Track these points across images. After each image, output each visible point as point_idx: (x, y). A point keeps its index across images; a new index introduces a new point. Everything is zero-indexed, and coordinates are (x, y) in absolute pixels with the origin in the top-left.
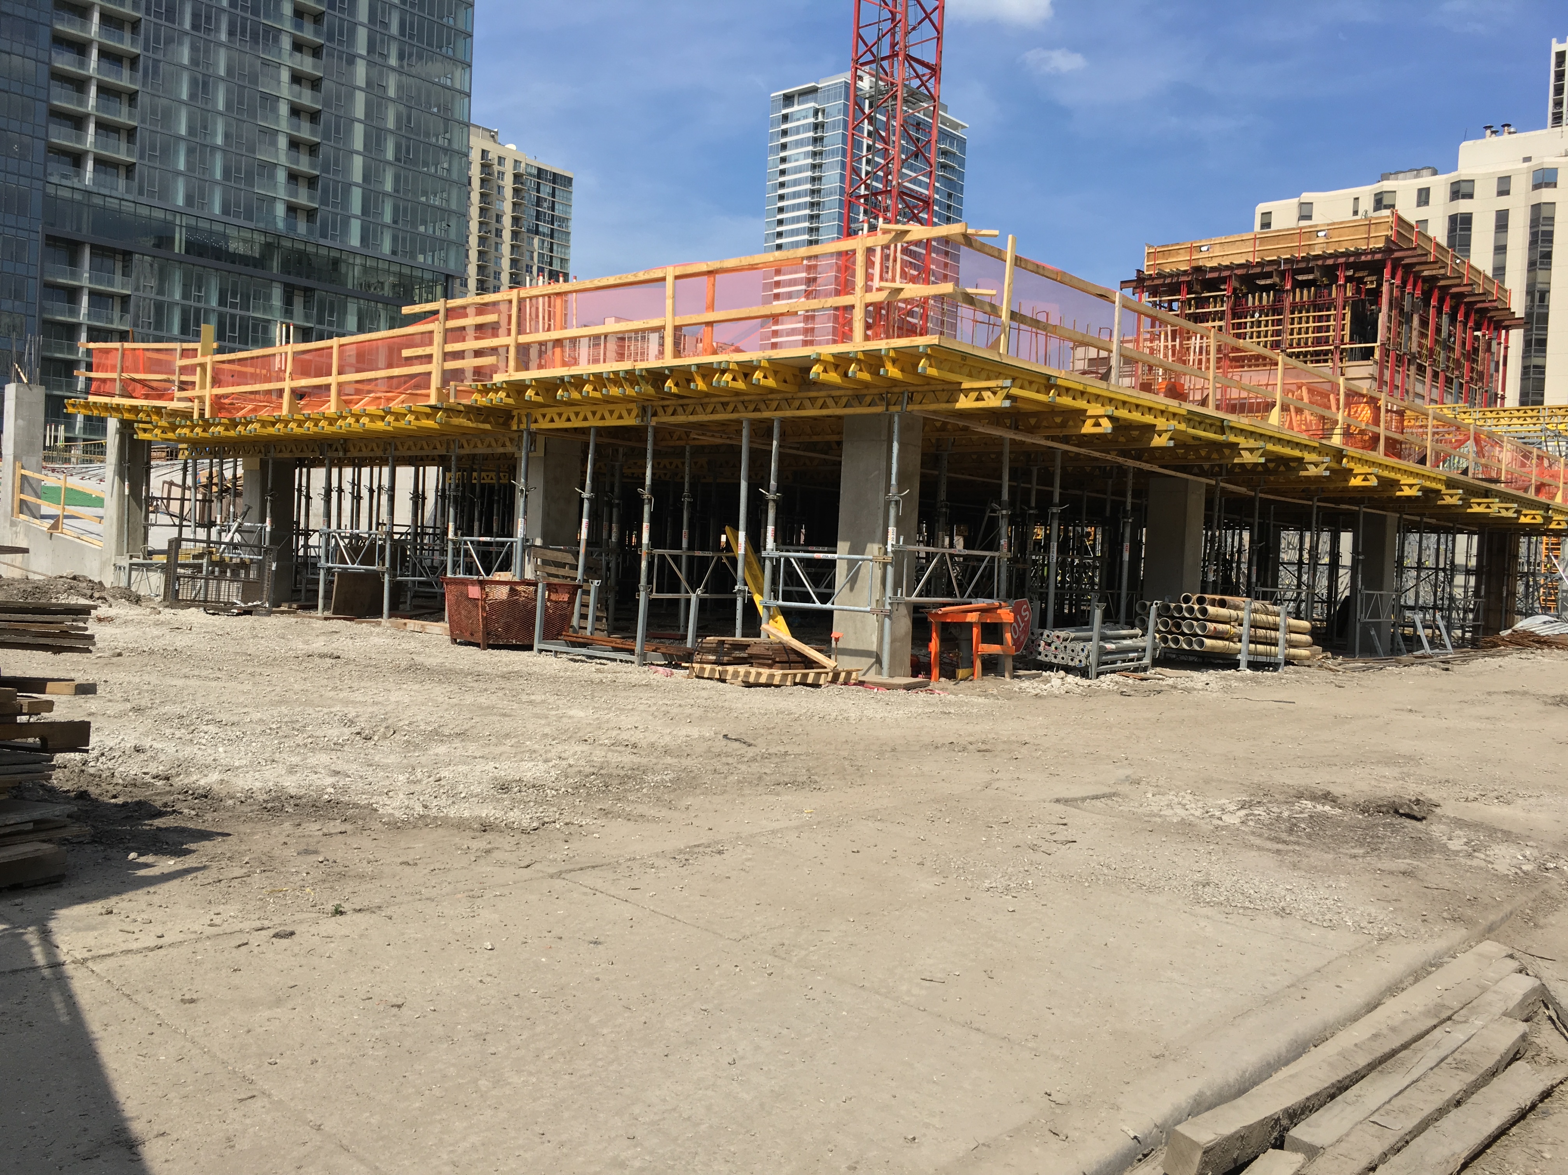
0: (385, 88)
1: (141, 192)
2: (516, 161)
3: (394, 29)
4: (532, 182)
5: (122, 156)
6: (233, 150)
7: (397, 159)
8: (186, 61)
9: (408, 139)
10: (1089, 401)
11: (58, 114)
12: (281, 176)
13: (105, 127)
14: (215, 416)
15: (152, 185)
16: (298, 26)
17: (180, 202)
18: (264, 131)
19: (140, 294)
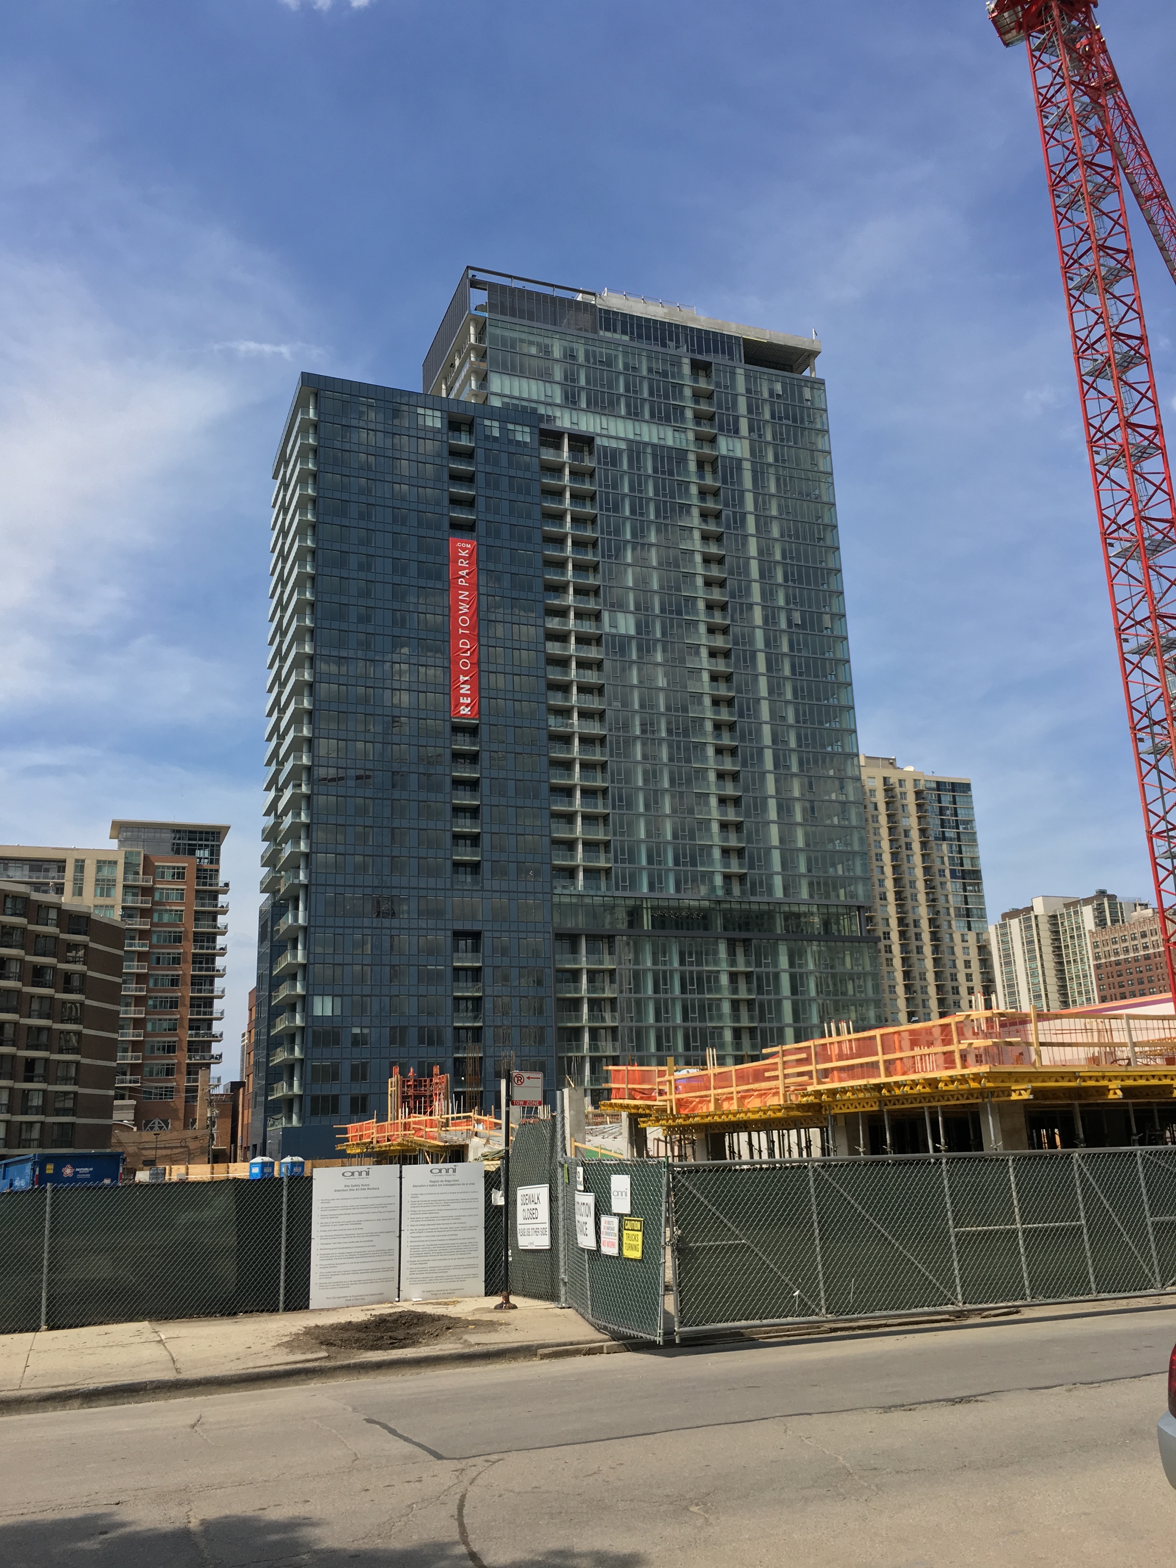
0: (788, 767)
1: (617, 888)
2: (915, 780)
3: (791, 720)
4: (932, 796)
5: (602, 864)
6: (680, 841)
7: (805, 819)
8: (640, 783)
9: (812, 802)
10: (1110, 1080)
11: (557, 842)
12: (717, 854)
13: (589, 845)
14: (678, 1112)
15: (624, 881)
16: (718, 736)
17: (645, 889)
18: (700, 822)
19: (623, 966)
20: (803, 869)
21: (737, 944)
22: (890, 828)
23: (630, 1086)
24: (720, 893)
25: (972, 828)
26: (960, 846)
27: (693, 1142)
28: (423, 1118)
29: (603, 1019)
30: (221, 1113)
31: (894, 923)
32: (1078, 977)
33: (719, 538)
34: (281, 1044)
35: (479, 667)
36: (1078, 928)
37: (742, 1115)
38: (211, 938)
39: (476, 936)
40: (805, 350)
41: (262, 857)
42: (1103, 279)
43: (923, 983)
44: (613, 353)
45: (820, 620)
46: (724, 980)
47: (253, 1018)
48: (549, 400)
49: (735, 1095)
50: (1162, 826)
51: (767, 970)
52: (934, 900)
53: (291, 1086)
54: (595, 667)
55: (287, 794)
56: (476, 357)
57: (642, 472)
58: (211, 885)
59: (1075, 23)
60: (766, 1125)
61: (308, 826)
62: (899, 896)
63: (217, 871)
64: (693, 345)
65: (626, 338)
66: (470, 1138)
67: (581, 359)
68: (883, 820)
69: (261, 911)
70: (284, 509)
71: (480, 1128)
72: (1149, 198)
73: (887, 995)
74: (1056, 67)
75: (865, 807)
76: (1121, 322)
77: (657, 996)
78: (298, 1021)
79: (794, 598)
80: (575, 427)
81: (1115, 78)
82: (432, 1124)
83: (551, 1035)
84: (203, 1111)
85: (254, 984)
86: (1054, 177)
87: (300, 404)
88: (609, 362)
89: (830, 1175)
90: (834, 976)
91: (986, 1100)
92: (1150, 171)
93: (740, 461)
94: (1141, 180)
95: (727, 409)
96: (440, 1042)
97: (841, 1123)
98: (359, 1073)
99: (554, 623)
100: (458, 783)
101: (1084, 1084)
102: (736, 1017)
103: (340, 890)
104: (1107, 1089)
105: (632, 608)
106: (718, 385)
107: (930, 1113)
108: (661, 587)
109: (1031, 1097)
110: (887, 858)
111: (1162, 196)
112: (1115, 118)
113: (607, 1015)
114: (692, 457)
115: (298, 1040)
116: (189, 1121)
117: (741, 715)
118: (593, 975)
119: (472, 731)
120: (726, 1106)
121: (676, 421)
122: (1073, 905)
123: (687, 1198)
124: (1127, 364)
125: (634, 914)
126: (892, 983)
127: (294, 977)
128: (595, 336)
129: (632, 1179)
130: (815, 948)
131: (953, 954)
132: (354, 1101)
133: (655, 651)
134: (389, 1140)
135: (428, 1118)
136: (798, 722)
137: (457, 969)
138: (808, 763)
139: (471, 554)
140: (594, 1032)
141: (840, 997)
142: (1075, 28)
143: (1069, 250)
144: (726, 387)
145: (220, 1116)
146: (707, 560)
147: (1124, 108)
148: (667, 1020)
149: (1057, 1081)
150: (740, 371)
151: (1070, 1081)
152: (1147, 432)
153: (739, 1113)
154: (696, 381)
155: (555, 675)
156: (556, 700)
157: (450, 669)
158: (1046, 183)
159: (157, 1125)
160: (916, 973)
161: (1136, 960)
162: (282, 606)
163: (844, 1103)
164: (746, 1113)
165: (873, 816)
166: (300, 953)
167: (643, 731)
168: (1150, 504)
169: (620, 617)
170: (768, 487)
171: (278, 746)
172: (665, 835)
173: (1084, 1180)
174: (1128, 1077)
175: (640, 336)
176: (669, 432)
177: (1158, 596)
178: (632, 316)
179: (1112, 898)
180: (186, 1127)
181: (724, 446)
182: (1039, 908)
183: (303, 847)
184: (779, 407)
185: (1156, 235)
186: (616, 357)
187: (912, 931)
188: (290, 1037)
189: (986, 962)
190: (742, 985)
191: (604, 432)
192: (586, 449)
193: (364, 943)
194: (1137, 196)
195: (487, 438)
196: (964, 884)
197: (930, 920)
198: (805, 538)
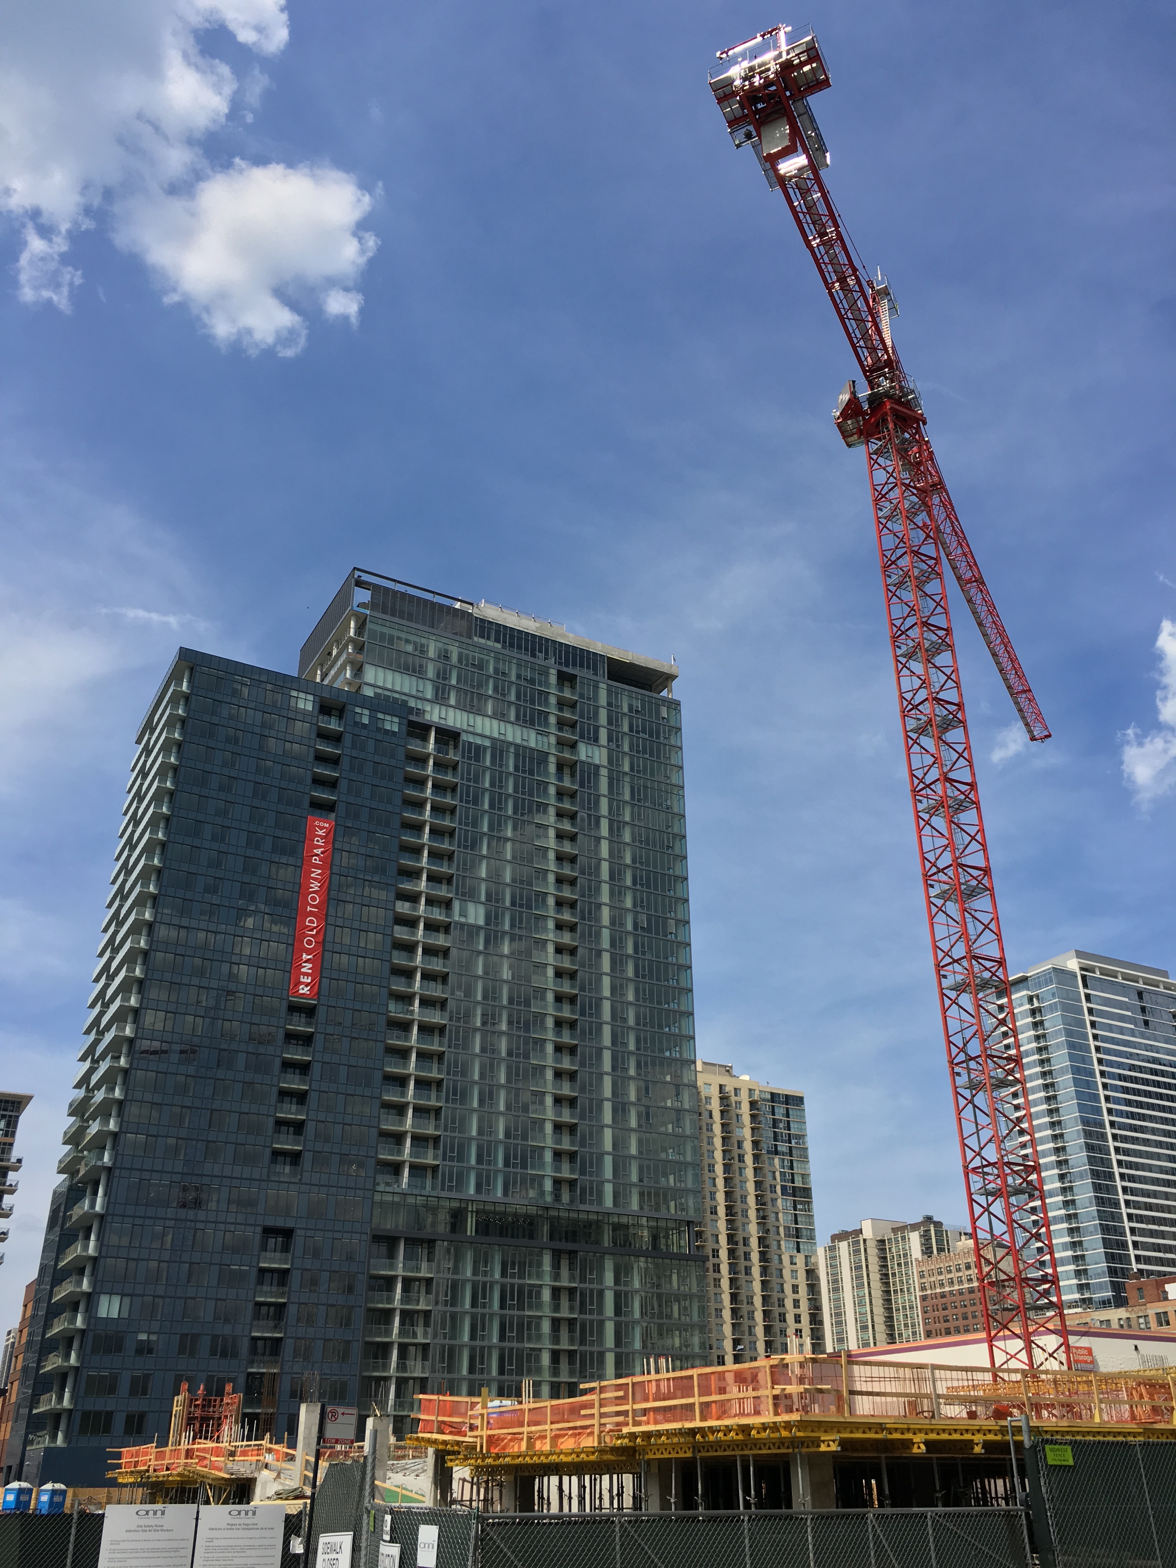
0: (626, 1070)
1: (443, 1188)
2: (750, 1090)
3: (631, 1022)
4: (766, 1107)
5: (430, 1161)
6: (512, 1141)
7: (640, 1126)
8: (476, 1077)
9: (647, 1107)
10: (915, 1434)
11: (385, 1135)
12: (548, 1156)
13: (418, 1140)
14: (488, 1451)
15: (451, 1181)
16: (559, 1034)
17: (472, 1191)
18: (534, 1122)
19: (441, 1275)
20: (634, 1178)
21: (562, 1256)
22: (723, 1138)
23: (440, 1418)
24: (549, 1199)
25: (804, 1143)
26: (791, 1161)
27: (500, 1485)
28: (210, 1444)
29: (415, 1335)
31: (723, 1239)
32: (904, 1308)
33: (573, 838)
34: (56, 1349)
35: (324, 947)
36: (905, 1255)
37: (555, 1457)
39: (288, 1234)
40: (663, 673)
41: (65, 1133)
42: (927, 650)
43: (750, 1308)
44: (486, 657)
45: (665, 926)
46: (546, 1295)
47: (28, 1314)
48: (420, 695)
49: (548, 1433)
50: (977, 1162)
51: (591, 1286)
52: (764, 1218)
53: (60, 1398)
54: (441, 955)
55: (104, 1067)
56: (354, 649)
57: (504, 769)
59: (907, 435)
60: (578, 1469)
61: (120, 1103)
62: (730, 1211)
63: (11, 1145)
64: (560, 658)
65: (499, 646)
66: (259, 1470)
67: (454, 659)
68: (717, 1129)
69: (55, 1192)
70: (144, 774)
71: (269, 1458)
72: (969, 581)
73: (713, 1319)
74: (890, 469)
75: (700, 1115)
76: (941, 690)
77: (474, 1310)
78: (79, 1322)
79: (642, 902)
80: (443, 722)
81: (941, 482)
82: (217, 1452)
83: (357, 1349)
85: (34, 1275)
86: (886, 560)
87: (175, 676)
88: (481, 666)
89: (636, 1531)
90: (659, 1296)
91: (796, 1450)
92: (970, 560)
93: (597, 767)
94: (962, 566)
95: (589, 719)
96: (235, 1355)
97: (655, 1470)
98: (139, 1387)
99: (403, 907)
100: (287, 1065)
101: (889, 1437)
102: (556, 1339)
103: (146, 1175)
104: (911, 1443)
105: (483, 899)
106: (582, 696)
107: (742, 1461)
108: (514, 880)
109: (839, 1449)
110: (719, 1169)
111: (980, 581)
112: (939, 513)
113: (420, 1330)
114: (552, 759)
115: (76, 1344)
117: (583, 1014)
118: (408, 1283)
119: (309, 1011)
120: (538, 1445)
121: (540, 725)
122: (901, 1230)
123: (494, 1552)
124: (947, 725)
125: (457, 1217)
126: (718, 1306)
127: (81, 1272)
128: (470, 642)
129: (440, 1531)
130: (642, 1265)
131: (782, 1276)
132: (130, 1419)
133: (503, 943)
134: (168, 1469)
135: (214, 1445)
136: (638, 1024)
137: (263, 1271)
138: (646, 1064)
139: (328, 834)
140: (403, 1349)
141: (665, 1321)
142: (907, 440)
143: (898, 623)
144: (589, 699)
146: (560, 858)
147: (948, 506)
148: (483, 1338)
149: (864, 1432)
150: (602, 685)
151: (876, 1433)
152: (964, 788)
153: (551, 1454)
154: (562, 691)
155: (399, 959)
156: (399, 985)
157: (294, 946)
158: (878, 565)
160: (743, 1297)
161: (961, 1292)
162: (126, 869)
163: (659, 1447)
164: (559, 1454)
165: (707, 1124)
166: (92, 1244)
167: (484, 1023)
168: (966, 852)
169: (471, 907)
170: (623, 794)
171: (101, 1014)
172: (497, 1134)
173: (877, 1541)
174: (932, 1430)
175: (512, 645)
176: (533, 735)
177: (973, 938)
178: (505, 627)
179: (938, 1225)
181: (584, 752)
182: (868, 1233)
183: (112, 1125)
184: (637, 722)
185: (974, 613)
186: (488, 661)
187: (741, 1249)
188: (66, 1341)
189: (813, 1288)
190: (565, 1303)
191: (471, 729)
192: (452, 743)
193: (164, 1235)
194: (959, 578)
195: (356, 724)
196: (795, 1201)
197: (759, 1238)
198: (654, 845)
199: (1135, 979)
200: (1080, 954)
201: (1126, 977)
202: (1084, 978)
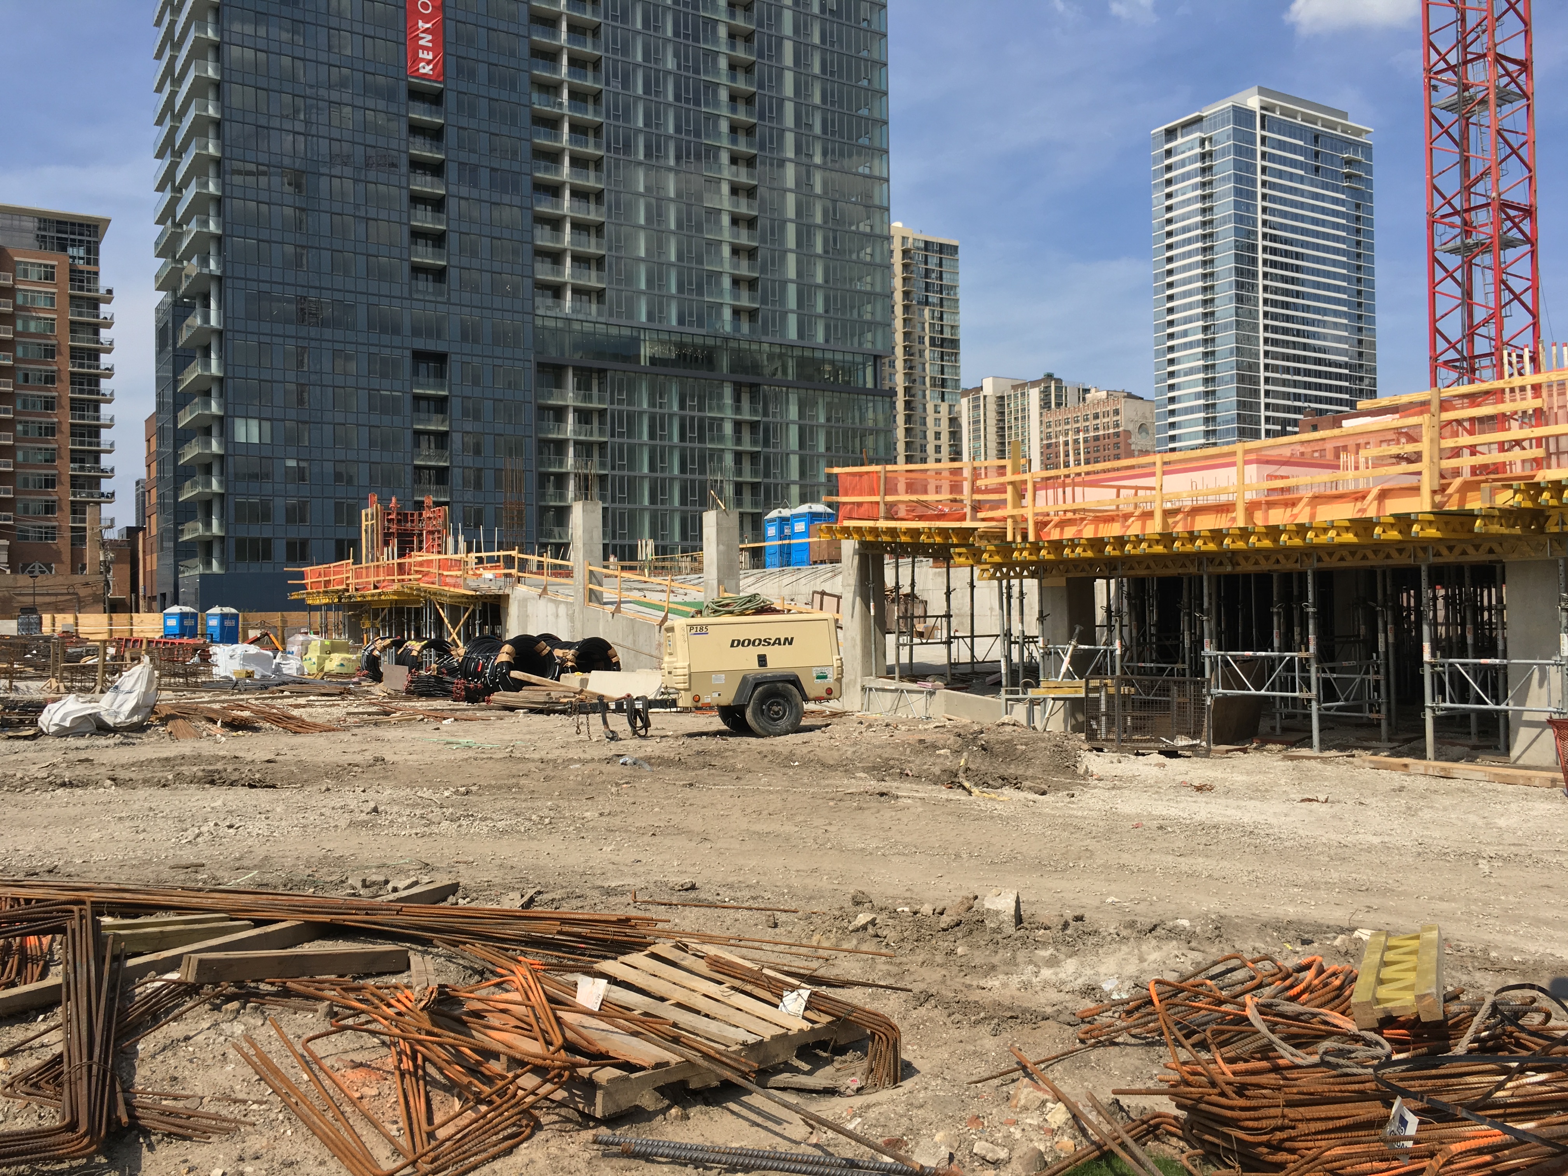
0: (812, 187)
1: (611, 315)
2: (904, 238)
3: (818, 129)
4: (919, 256)
5: (594, 283)
6: (685, 264)
7: (826, 252)
8: (641, 189)
9: (834, 231)
11: (541, 252)
12: (727, 282)
13: (578, 259)
15: (619, 306)
16: (734, 141)
17: (643, 318)
18: (710, 243)
19: (614, 407)
20: (820, 308)
21: (744, 388)
24: (728, 328)
25: (955, 294)
26: (942, 312)
29: (591, 466)
30: (117, 557)
34: (193, 476)
35: (444, 12)
36: (1023, 410)
38: (94, 355)
39: (441, 358)
41: (156, 245)
45: (858, 9)
46: (728, 428)
47: (154, 448)
51: (775, 420)
52: (911, 368)
53: (208, 525)
54: (590, 34)
55: (188, 157)
58: (89, 290)
61: (218, 200)
63: (96, 273)
66: (508, 586)
69: (157, 313)
77: (653, 442)
78: (215, 447)
84: (93, 555)
90: (845, 431)
96: (398, 483)
98: (296, 514)
100: (416, 163)
102: (738, 471)
103: (265, 287)
113: (596, 462)
115: (215, 470)
116: (77, 565)
117: (761, 117)
118: (580, 414)
119: (434, 98)
122: (1021, 387)
125: (629, 346)
127: (207, 393)
130: (827, 399)
131: (925, 424)
132: (291, 546)
136: (825, 132)
137: (417, 398)
141: (850, 455)
145: (117, 561)
148: (663, 470)
155: (540, 37)
156: (541, 70)
157: (406, 10)
159: (37, 569)
166: (214, 363)
167: (647, 124)
171: (173, 95)
172: (669, 256)
179: (1058, 381)
180: (74, 571)
182: (988, 388)
183: (213, 226)
188: (203, 467)
189: (955, 435)
190: (746, 435)
196: (942, 352)
197: (905, 387)
199: (1314, 120)
200: (1262, 91)
201: (1306, 118)
202: (1263, 117)
